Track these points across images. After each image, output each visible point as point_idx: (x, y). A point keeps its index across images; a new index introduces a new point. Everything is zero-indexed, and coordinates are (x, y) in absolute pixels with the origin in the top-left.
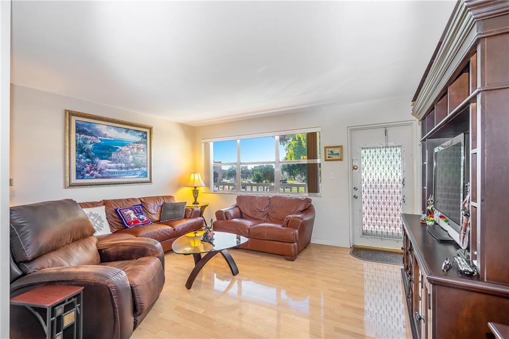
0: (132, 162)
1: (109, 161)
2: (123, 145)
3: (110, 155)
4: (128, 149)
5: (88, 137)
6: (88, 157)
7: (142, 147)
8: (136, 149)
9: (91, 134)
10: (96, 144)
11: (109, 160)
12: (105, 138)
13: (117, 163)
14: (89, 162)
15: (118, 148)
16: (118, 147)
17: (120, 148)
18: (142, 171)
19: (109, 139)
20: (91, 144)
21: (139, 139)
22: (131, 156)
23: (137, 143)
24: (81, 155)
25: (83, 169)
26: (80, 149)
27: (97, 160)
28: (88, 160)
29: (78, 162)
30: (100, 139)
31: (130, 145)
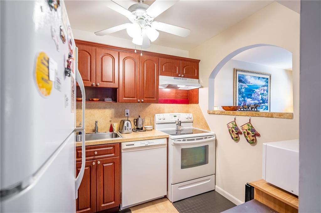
0: (261, 100)
1: (251, 100)
2: (257, 88)
3: (251, 95)
4: (259, 91)
5: (243, 84)
6: (243, 97)
7: (266, 89)
8: (263, 90)
9: (244, 82)
10: (246, 89)
11: (251, 98)
13: (254, 100)
14: (243, 100)
15: (254, 90)
16: (255, 89)
17: (256, 90)
18: (266, 106)
19: (251, 84)
20: (244, 88)
21: (264, 83)
22: (260, 96)
23: (263, 86)
24: (240, 96)
25: (241, 105)
26: (240, 93)
27: (246, 99)
28: (243, 99)
29: (239, 100)
30: (248, 85)
31: (260, 88)
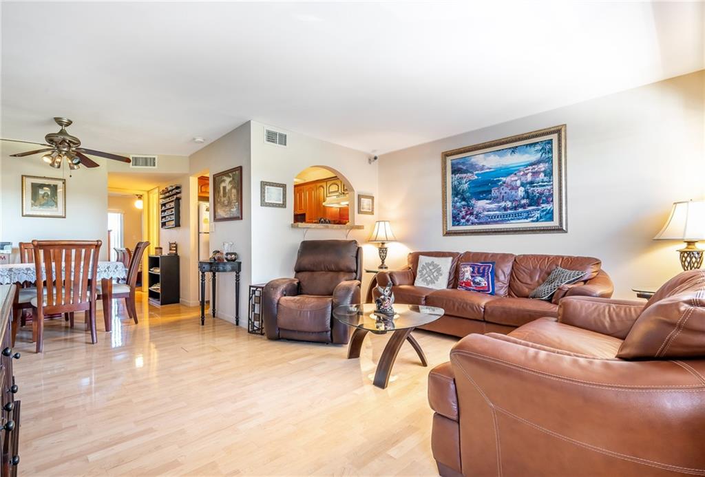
0: (523, 198)
1: (488, 201)
2: (508, 174)
3: (490, 192)
4: (516, 178)
5: (464, 175)
6: (464, 199)
7: (543, 169)
8: (530, 174)
9: (466, 172)
10: (472, 182)
11: (487, 199)
12: (483, 172)
13: (499, 202)
14: (464, 205)
15: (499, 181)
16: (501, 178)
17: (504, 179)
18: (543, 211)
19: (488, 170)
20: (466, 183)
21: (534, 157)
22: (522, 189)
23: (532, 164)
24: (456, 199)
25: (459, 214)
26: (456, 192)
27: (473, 202)
28: (463, 203)
29: (454, 207)
30: (476, 175)
31: (520, 172)
